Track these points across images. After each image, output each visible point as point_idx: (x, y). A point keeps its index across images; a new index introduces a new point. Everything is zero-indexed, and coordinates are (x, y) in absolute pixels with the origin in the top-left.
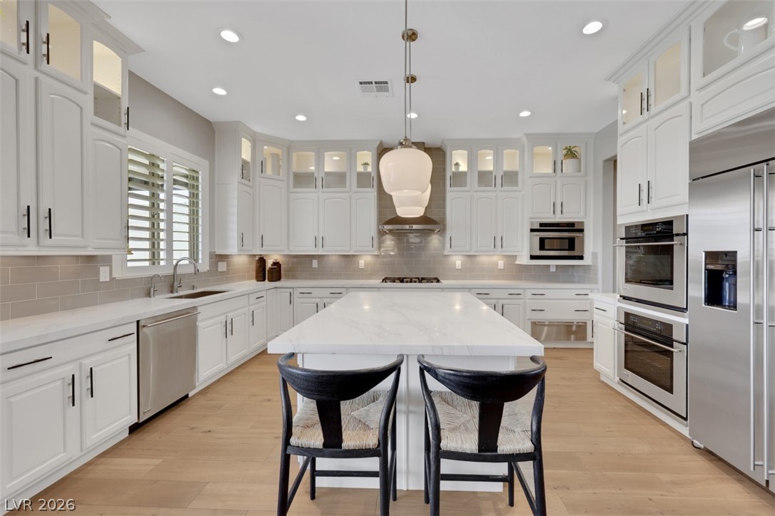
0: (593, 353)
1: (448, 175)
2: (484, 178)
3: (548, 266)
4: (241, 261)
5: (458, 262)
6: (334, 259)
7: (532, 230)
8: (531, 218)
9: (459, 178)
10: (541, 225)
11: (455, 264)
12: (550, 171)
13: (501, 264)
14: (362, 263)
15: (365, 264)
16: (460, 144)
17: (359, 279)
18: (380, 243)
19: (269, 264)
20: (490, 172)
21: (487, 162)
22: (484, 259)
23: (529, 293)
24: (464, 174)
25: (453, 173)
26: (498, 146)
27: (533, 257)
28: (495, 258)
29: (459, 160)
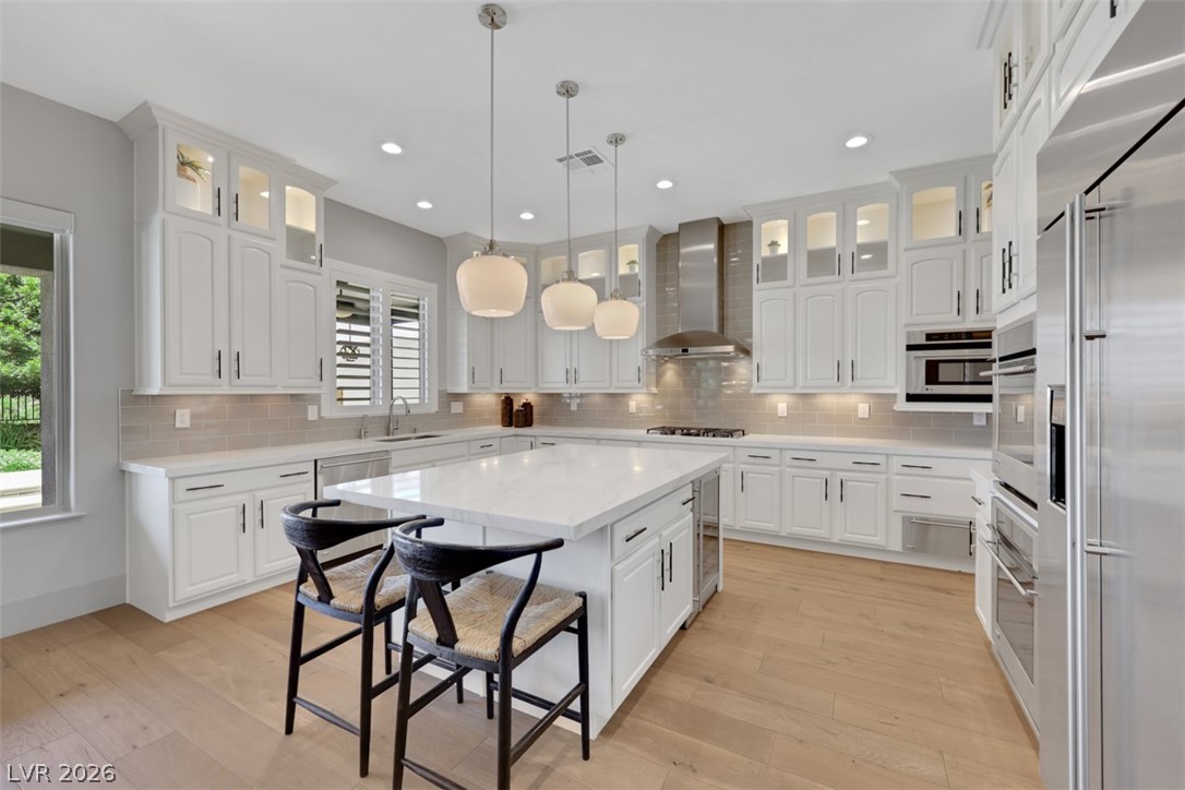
0: (973, 582)
1: (756, 261)
2: (821, 261)
3: (970, 415)
4: (488, 401)
5: (782, 405)
6: (597, 399)
7: (910, 348)
8: (906, 325)
9: (775, 267)
10: (929, 336)
11: (777, 409)
12: (952, 232)
13: (863, 409)
14: (633, 405)
15: (637, 408)
16: (774, 210)
17: (628, 428)
18: (659, 376)
19: (517, 406)
20: (833, 250)
21: (825, 235)
22: (830, 401)
23: (896, 463)
24: (784, 257)
25: (765, 260)
26: (845, 204)
27: (911, 398)
28: (852, 400)
29: (775, 237)
